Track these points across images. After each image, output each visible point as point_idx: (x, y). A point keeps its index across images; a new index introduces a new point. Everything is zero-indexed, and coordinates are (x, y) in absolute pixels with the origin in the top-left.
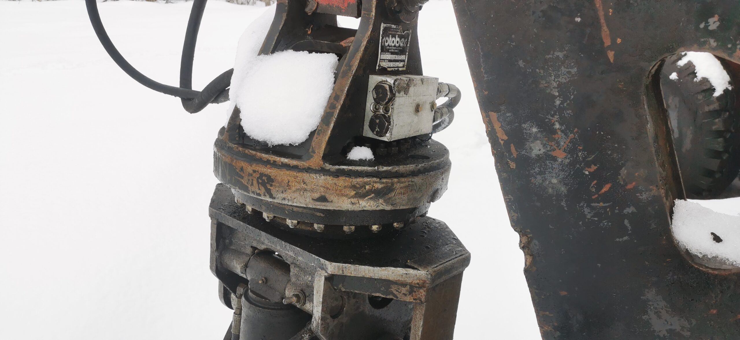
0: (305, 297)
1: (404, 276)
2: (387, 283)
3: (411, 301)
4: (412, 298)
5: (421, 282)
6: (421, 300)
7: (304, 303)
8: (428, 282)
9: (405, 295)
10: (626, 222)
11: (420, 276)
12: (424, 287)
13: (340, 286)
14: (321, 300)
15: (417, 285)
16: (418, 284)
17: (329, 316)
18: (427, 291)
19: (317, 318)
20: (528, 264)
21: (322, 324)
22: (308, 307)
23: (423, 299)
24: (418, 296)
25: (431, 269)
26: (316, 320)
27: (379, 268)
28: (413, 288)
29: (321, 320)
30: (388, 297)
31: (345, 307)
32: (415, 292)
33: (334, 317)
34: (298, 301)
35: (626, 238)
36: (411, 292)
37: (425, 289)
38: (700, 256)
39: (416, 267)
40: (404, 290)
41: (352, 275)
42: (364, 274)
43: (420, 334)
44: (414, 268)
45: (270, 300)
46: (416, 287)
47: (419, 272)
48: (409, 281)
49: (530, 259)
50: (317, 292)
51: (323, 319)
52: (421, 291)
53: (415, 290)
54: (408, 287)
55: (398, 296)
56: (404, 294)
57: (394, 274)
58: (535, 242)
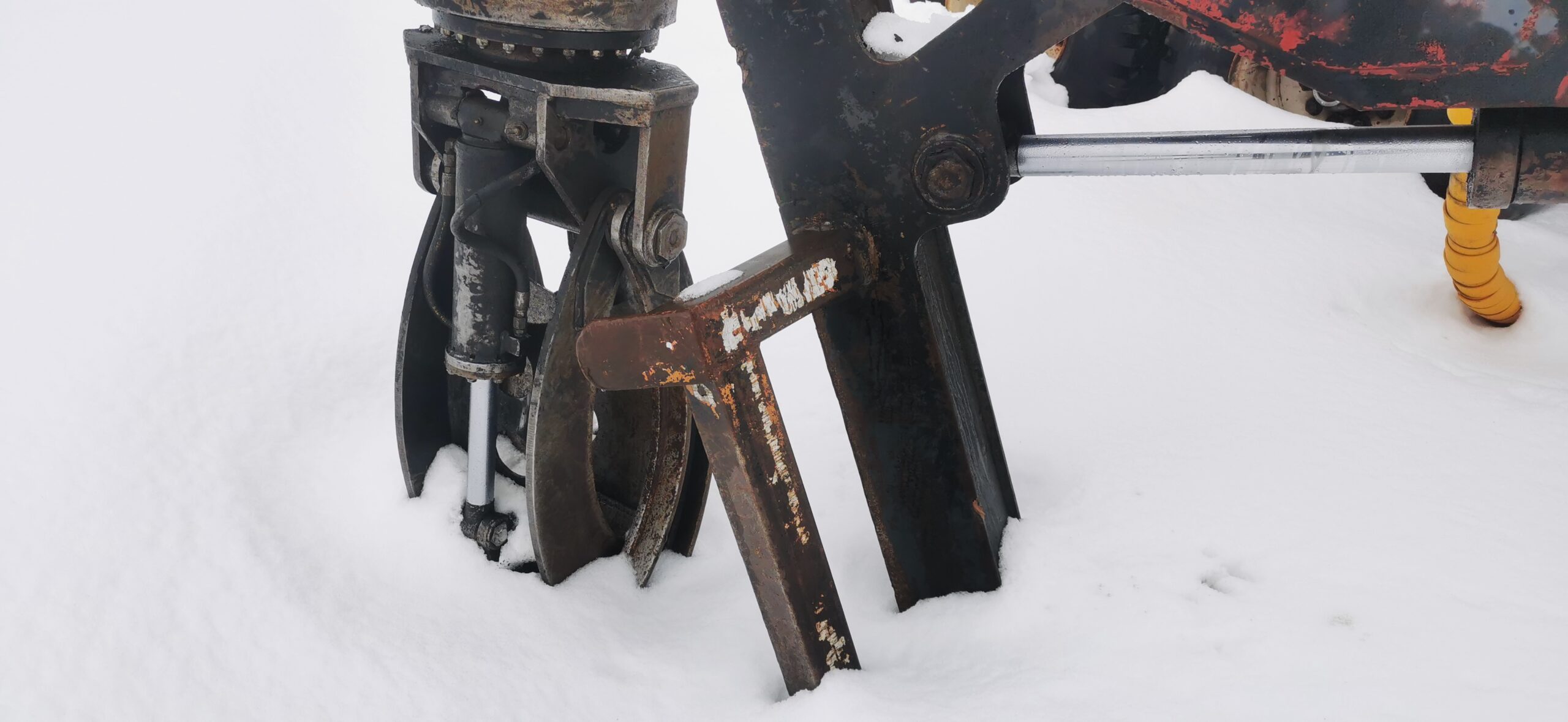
0: (527, 127)
1: (627, 97)
2: (610, 106)
3: (636, 125)
4: (637, 122)
5: (645, 103)
6: (645, 124)
7: (527, 137)
8: (651, 103)
9: (629, 119)
10: (821, 25)
11: (643, 97)
12: (649, 110)
13: (564, 113)
14: (545, 125)
15: (641, 108)
16: (641, 106)
17: (553, 146)
18: (652, 114)
19: (541, 146)
20: (744, 78)
21: (547, 153)
22: (531, 139)
23: (648, 122)
24: (643, 119)
25: (654, 91)
26: (540, 149)
27: (601, 89)
28: (637, 111)
29: (546, 148)
30: (613, 123)
31: (569, 141)
32: (639, 115)
33: (560, 149)
34: (520, 133)
35: (822, 41)
36: (635, 115)
37: (649, 112)
38: (881, 53)
39: (638, 89)
40: (628, 114)
41: (575, 97)
42: (586, 96)
43: (647, 162)
44: (636, 90)
45: (488, 140)
46: (640, 110)
47: (641, 93)
48: (632, 102)
49: (746, 74)
50: (540, 118)
51: (547, 147)
52: (645, 114)
53: (639, 113)
54: (632, 109)
55: (623, 120)
56: (628, 118)
57: (617, 95)
58: (750, 55)
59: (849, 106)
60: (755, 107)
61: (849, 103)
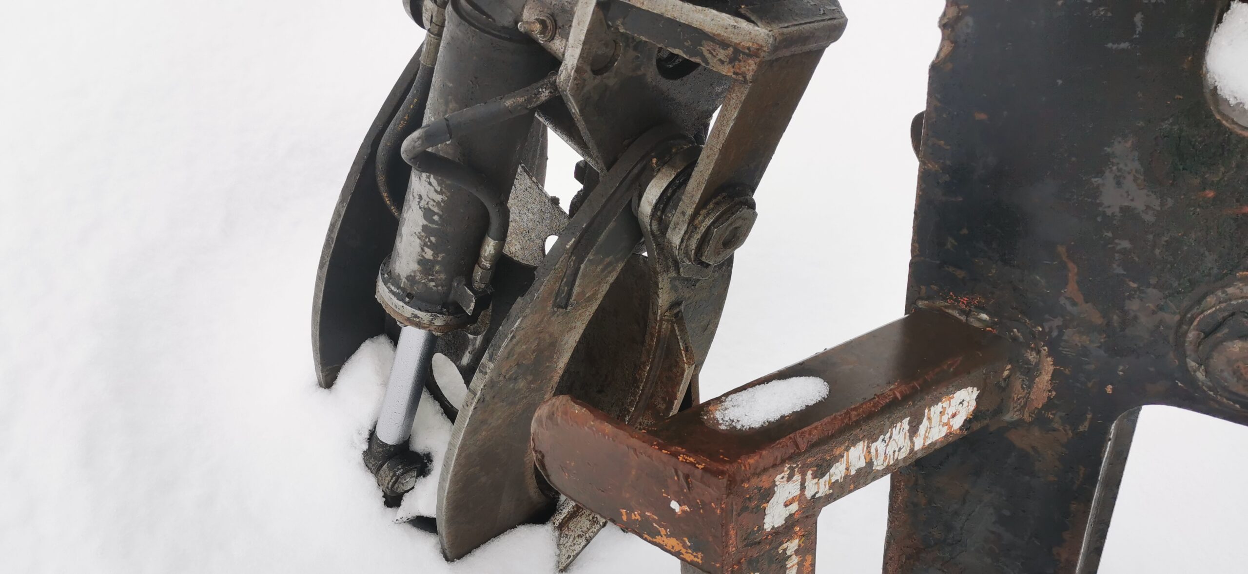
0: (556, 27)
1: (730, 29)
2: (698, 35)
3: (729, 74)
4: (732, 70)
5: (755, 46)
6: (745, 77)
7: (552, 38)
8: (765, 49)
9: (722, 62)
10: (1138, 18)
11: (756, 36)
12: (758, 57)
13: (619, 22)
14: (583, 38)
15: (747, 51)
16: (749, 48)
17: (588, 69)
18: (760, 65)
19: (569, 67)
20: (942, 55)
21: (575, 79)
22: (557, 45)
23: (749, 76)
24: (743, 69)
25: (777, 29)
26: (566, 69)
27: (691, 6)
28: (738, 54)
29: (576, 71)
30: (693, 59)
31: (616, 60)
32: (740, 61)
33: (596, 72)
34: (543, 32)
35: (1124, 45)
36: (733, 60)
37: (758, 60)
38: (1232, 102)
39: (753, 18)
40: (722, 54)
41: (644, 8)
42: (663, 11)
43: (728, 131)
44: (749, 20)
45: (494, 20)
46: (744, 53)
47: (757, 28)
48: (735, 39)
49: (948, 48)
50: (579, 24)
51: (578, 70)
52: (751, 61)
53: (741, 58)
54: (731, 49)
55: (710, 61)
56: (720, 60)
57: (713, 22)
58: (969, 20)
59: (1119, 170)
60: (939, 105)
61: (1121, 166)
